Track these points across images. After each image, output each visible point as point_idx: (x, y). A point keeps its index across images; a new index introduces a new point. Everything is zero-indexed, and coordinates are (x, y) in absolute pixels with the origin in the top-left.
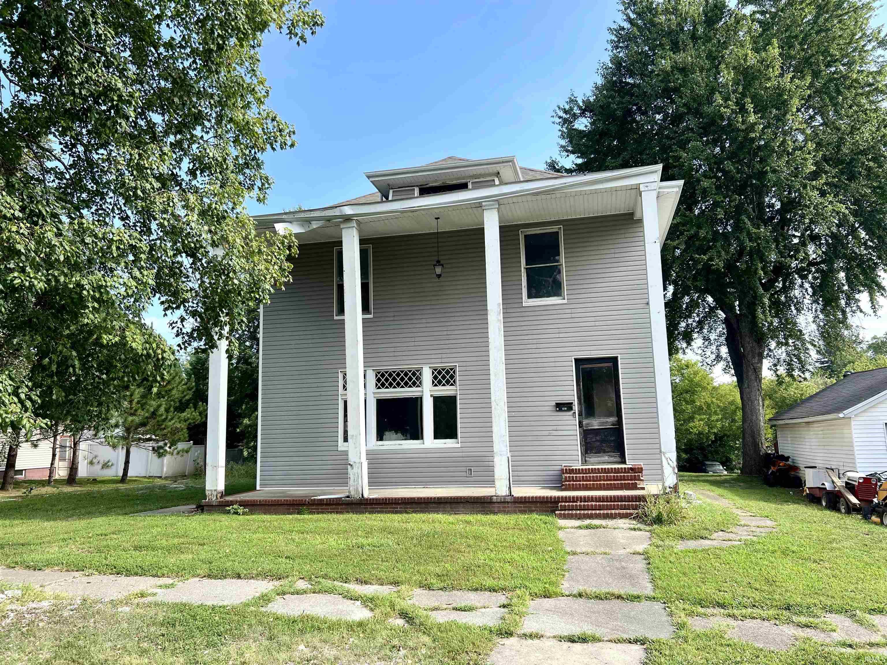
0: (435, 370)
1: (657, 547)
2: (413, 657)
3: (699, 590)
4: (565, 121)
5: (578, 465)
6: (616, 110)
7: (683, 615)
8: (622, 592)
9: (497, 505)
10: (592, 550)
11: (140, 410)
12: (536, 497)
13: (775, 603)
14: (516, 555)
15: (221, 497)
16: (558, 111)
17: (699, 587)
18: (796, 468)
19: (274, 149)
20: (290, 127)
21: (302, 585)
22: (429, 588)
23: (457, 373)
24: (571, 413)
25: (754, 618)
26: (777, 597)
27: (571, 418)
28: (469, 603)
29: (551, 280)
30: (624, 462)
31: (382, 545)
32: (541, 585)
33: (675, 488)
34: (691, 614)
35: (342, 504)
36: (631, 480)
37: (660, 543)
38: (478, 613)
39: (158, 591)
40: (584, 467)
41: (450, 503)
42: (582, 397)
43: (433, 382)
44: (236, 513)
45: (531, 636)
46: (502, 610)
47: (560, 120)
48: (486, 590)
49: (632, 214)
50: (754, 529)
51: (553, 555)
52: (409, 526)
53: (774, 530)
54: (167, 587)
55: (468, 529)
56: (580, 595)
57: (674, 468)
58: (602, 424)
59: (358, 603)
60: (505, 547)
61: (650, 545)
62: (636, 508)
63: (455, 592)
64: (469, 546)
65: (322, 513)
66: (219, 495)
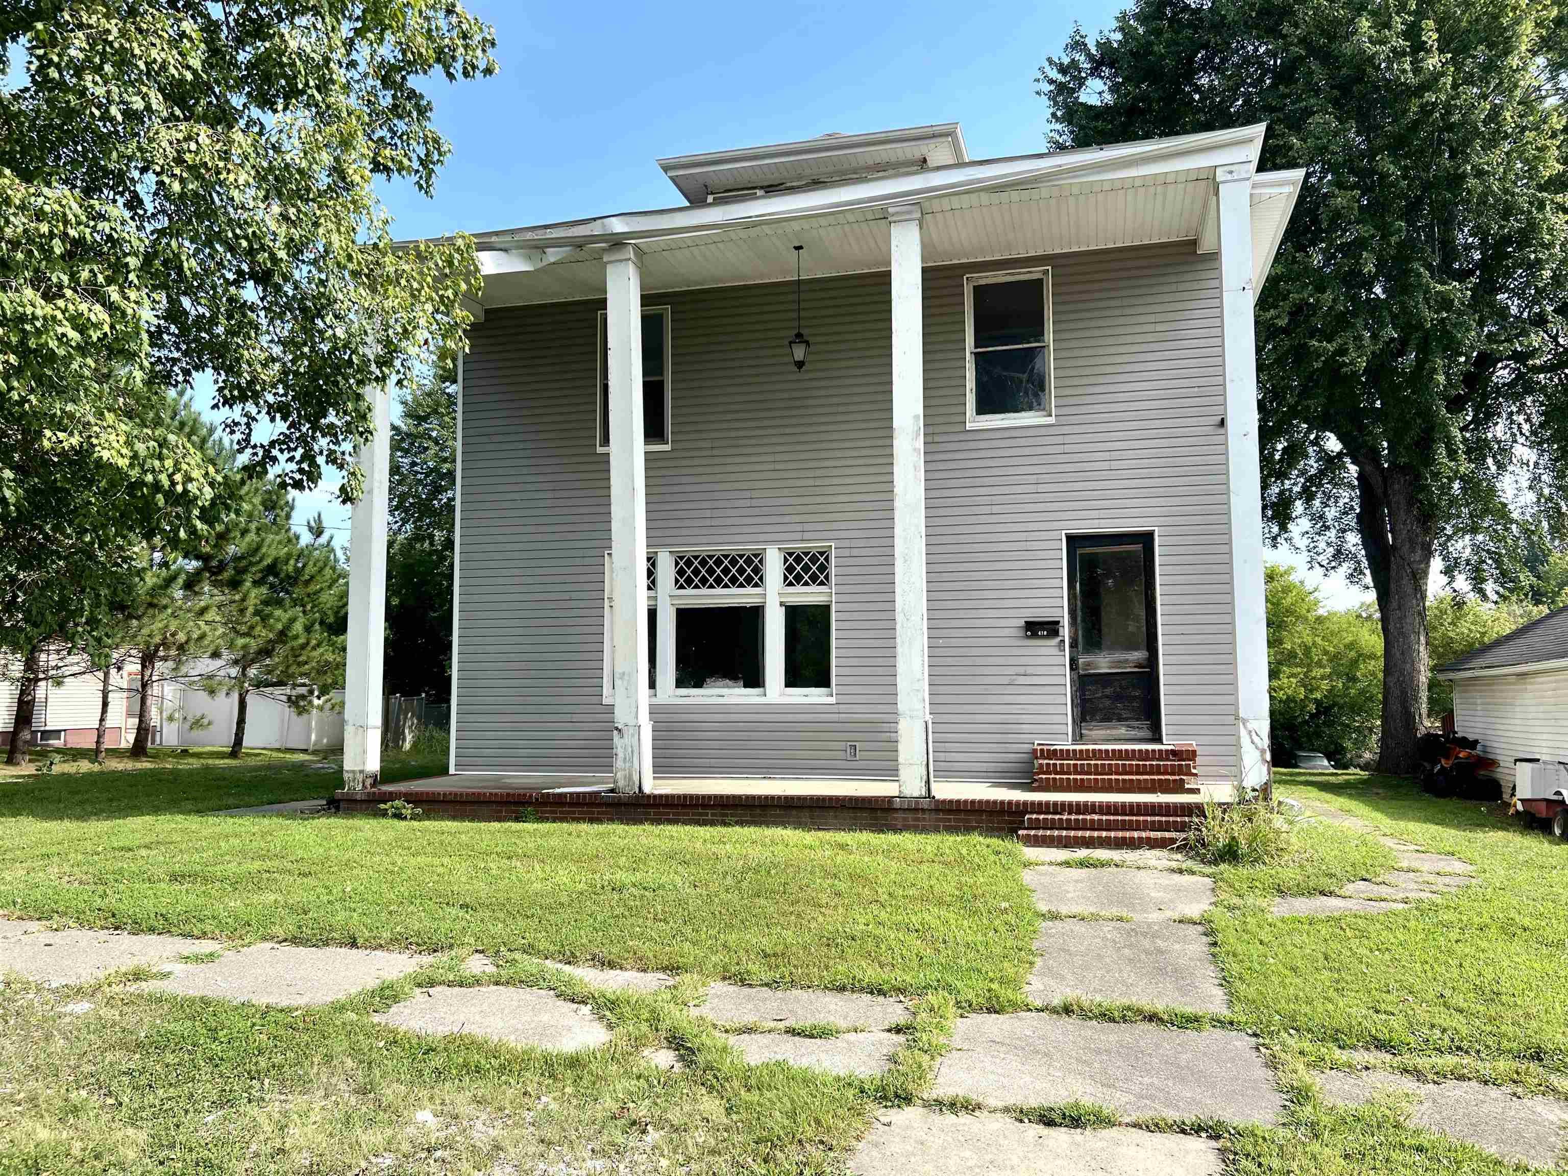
0: (790, 554)
1: (1231, 908)
2: (675, 1152)
3: (1330, 1007)
4: (1061, 88)
5: (1067, 745)
6: (1163, 57)
7: (1301, 1067)
8: (1160, 1007)
9: (899, 815)
10: (1092, 910)
11: (259, 628)
12: (980, 802)
13: (1505, 1044)
14: (931, 916)
15: (373, 785)
16: (1048, 69)
17: (1330, 1000)
18: (1490, 763)
19: (451, 76)
20: (486, 30)
21: (477, 965)
22: (742, 980)
23: (833, 561)
24: (1055, 641)
25: (1461, 1078)
26: (1510, 1030)
27: (1055, 651)
28: (821, 1019)
29: (1025, 377)
30: (1159, 740)
31: (661, 887)
32: (981, 985)
33: (1265, 791)
34: (1318, 1063)
35: (600, 805)
36: (1173, 774)
37: (1235, 901)
38: (839, 1043)
39: (178, 968)
40: (1078, 747)
41: (811, 808)
42: (1079, 613)
43: (786, 578)
44: (399, 816)
45: (953, 1106)
46: (895, 1038)
47: (1052, 87)
48: (862, 990)
49: (1194, 243)
50: (1431, 878)
51: (1011, 918)
52: (721, 850)
53: (1474, 881)
54: (198, 959)
55: (839, 859)
56: (1067, 1010)
57: (1263, 752)
58: (1117, 664)
59: (586, 1010)
60: (912, 899)
61: (1215, 904)
62: (1182, 828)
63: (796, 992)
64: (838, 894)
65: (562, 820)
66: (369, 782)
